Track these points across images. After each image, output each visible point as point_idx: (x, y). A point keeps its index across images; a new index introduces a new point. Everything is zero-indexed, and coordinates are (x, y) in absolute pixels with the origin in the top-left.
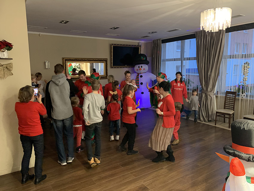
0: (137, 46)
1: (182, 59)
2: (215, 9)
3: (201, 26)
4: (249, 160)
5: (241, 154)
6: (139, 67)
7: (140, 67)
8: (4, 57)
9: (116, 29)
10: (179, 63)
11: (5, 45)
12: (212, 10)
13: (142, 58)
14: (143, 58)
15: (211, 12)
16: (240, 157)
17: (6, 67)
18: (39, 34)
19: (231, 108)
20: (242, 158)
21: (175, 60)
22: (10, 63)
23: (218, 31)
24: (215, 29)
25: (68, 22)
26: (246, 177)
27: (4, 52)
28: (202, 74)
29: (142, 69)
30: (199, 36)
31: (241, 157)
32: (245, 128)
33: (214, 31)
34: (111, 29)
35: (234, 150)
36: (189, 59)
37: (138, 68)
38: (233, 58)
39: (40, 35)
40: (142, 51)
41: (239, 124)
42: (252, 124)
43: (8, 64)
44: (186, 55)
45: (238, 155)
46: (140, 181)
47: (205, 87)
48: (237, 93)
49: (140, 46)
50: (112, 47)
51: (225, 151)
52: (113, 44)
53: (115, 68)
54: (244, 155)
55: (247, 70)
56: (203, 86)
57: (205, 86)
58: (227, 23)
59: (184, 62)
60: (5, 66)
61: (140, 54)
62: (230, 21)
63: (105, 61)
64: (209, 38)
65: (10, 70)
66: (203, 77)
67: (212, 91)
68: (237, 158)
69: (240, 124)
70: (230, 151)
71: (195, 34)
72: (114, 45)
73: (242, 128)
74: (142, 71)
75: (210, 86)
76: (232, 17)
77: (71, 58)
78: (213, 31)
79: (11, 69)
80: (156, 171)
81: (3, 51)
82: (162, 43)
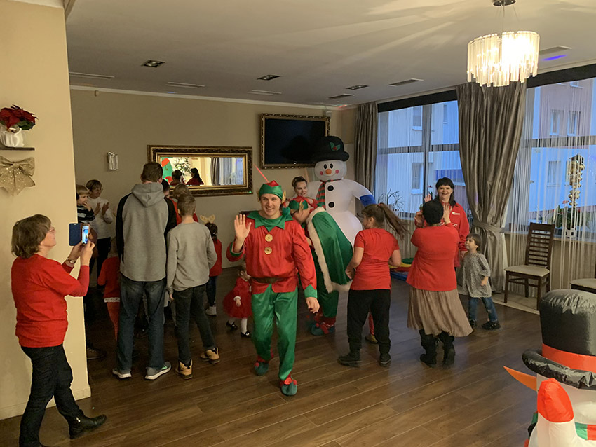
0: (322, 118)
1: (425, 148)
2: (500, 35)
3: (469, 73)
4: (581, 385)
5: (563, 371)
6: (325, 167)
7: (328, 167)
8: (15, 145)
9: (271, 78)
10: (419, 157)
11: (17, 117)
12: (494, 37)
13: (332, 145)
14: (335, 145)
15: (490, 41)
16: (560, 378)
17: (20, 168)
18: (95, 92)
19: (541, 263)
20: (565, 380)
21: (409, 150)
22: (29, 159)
23: (508, 84)
24: (502, 79)
25: (161, 63)
26: (576, 423)
27: (15, 134)
28: (472, 184)
29: (333, 170)
30: (466, 95)
31: (563, 377)
32: (571, 311)
33: (500, 85)
34: (261, 79)
35: (546, 361)
36: (442, 148)
37: (324, 170)
38: (545, 146)
39: (97, 93)
40: (333, 130)
41: (559, 300)
42: (587, 300)
43: (23, 161)
44: (436, 140)
45: (557, 372)
46: (328, 434)
47: (479, 214)
48: (556, 227)
49: (329, 118)
50: (264, 119)
51: (527, 363)
52: (264, 114)
53: (271, 168)
54: (569, 373)
55: (578, 173)
56: (476, 210)
57: (479, 210)
58: (528, 66)
59: (431, 154)
60: (18, 165)
61: (328, 136)
62: (537, 62)
63: (246, 152)
64: (487, 101)
65: (28, 175)
66: (474, 190)
67: (496, 223)
68: (554, 380)
69: (561, 301)
70: (538, 363)
71: (455, 90)
72: (268, 115)
73: (564, 310)
74: (333, 175)
75: (493, 211)
76: (541, 53)
77: (167, 146)
78: (498, 84)
79: (31, 171)
80: (365, 411)
81: (12, 131)
82: (379, 112)
